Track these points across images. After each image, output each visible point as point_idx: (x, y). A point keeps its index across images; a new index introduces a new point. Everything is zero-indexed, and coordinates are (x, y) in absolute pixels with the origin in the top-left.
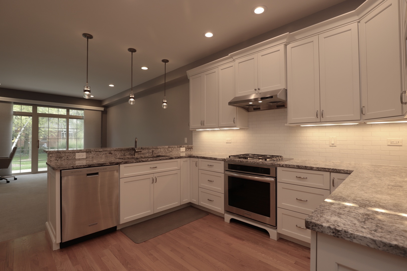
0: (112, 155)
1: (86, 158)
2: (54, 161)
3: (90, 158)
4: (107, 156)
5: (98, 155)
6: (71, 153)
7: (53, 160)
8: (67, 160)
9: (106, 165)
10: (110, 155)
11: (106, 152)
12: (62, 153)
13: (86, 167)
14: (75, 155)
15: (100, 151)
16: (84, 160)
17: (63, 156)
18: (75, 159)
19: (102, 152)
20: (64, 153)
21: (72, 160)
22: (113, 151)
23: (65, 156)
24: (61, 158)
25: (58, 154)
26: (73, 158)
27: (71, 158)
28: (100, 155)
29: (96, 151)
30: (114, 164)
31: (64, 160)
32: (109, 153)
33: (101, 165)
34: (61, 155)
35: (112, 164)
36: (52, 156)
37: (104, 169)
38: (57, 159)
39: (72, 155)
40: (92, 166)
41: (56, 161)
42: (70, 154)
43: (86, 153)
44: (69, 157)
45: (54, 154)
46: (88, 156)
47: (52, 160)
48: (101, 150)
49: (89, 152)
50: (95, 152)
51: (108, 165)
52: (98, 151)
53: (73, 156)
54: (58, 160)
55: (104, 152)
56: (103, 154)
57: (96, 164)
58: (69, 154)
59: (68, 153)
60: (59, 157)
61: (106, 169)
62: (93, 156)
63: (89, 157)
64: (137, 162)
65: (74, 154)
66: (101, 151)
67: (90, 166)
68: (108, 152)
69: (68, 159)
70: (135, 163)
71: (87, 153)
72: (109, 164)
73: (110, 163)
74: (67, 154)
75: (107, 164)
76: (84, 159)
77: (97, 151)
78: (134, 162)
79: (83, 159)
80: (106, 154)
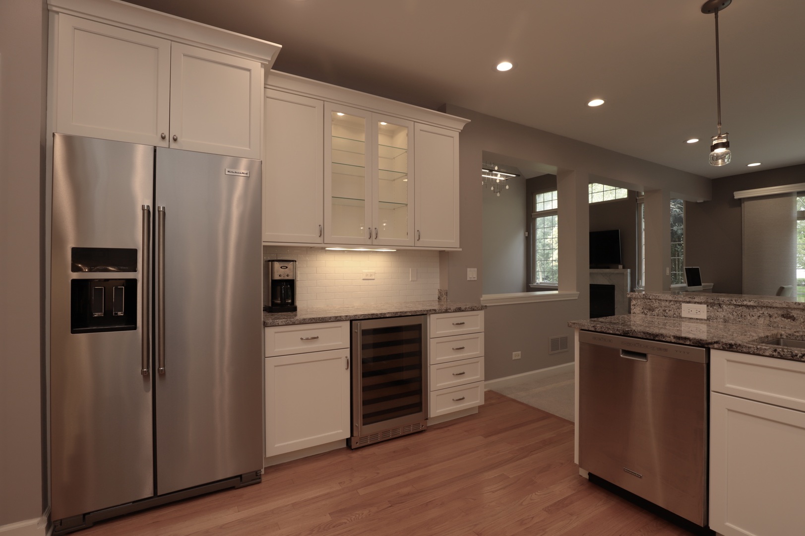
0: (793, 323)
1: (706, 318)
2: (639, 315)
3: (719, 320)
4: (775, 322)
5: (743, 315)
6: (672, 303)
7: (638, 312)
8: (664, 317)
9: (664, 340)
10: (787, 321)
11: (771, 312)
12: (653, 300)
13: (618, 333)
14: (680, 308)
15: (748, 307)
16: (702, 323)
17: (656, 307)
18: (681, 317)
19: (755, 310)
20: (657, 301)
21: (674, 317)
22: (799, 312)
23: (659, 308)
24: (651, 309)
25: (646, 301)
26: (676, 313)
27: (671, 313)
28: (749, 317)
29: (735, 303)
30: (688, 343)
31: (658, 316)
32: (783, 316)
33: (652, 338)
34: (652, 303)
35: (681, 342)
36: (636, 304)
37: (660, 349)
38: (645, 311)
39: (674, 306)
40: (631, 335)
41: (644, 316)
42: (670, 304)
43: (708, 306)
44: (667, 311)
45: (639, 300)
46: (712, 314)
47: (635, 312)
48: (752, 303)
49: (715, 305)
50: (732, 307)
51: (671, 342)
52: (742, 306)
53: (676, 309)
54: (646, 314)
55: (764, 309)
56: (759, 314)
57: (640, 332)
58: (667, 303)
59: (666, 301)
60: (648, 307)
61: (666, 350)
62: (727, 316)
63: (716, 319)
64: (782, 357)
65: (678, 304)
66: (753, 307)
67: (627, 333)
68: (780, 312)
69: (666, 315)
70: (772, 356)
71: (711, 307)
72: (673, 340)
73: (675, 337)
74: (663, 304)
75: (668, 339)
76: (702, 319)
77: (739, 305)
78: (767, 354)
79: (698, 321)
80: (770, 316)
